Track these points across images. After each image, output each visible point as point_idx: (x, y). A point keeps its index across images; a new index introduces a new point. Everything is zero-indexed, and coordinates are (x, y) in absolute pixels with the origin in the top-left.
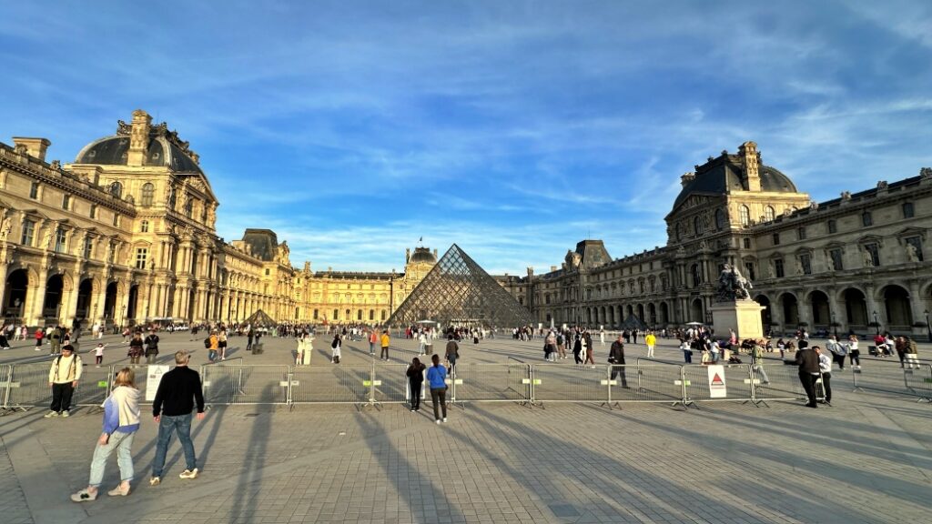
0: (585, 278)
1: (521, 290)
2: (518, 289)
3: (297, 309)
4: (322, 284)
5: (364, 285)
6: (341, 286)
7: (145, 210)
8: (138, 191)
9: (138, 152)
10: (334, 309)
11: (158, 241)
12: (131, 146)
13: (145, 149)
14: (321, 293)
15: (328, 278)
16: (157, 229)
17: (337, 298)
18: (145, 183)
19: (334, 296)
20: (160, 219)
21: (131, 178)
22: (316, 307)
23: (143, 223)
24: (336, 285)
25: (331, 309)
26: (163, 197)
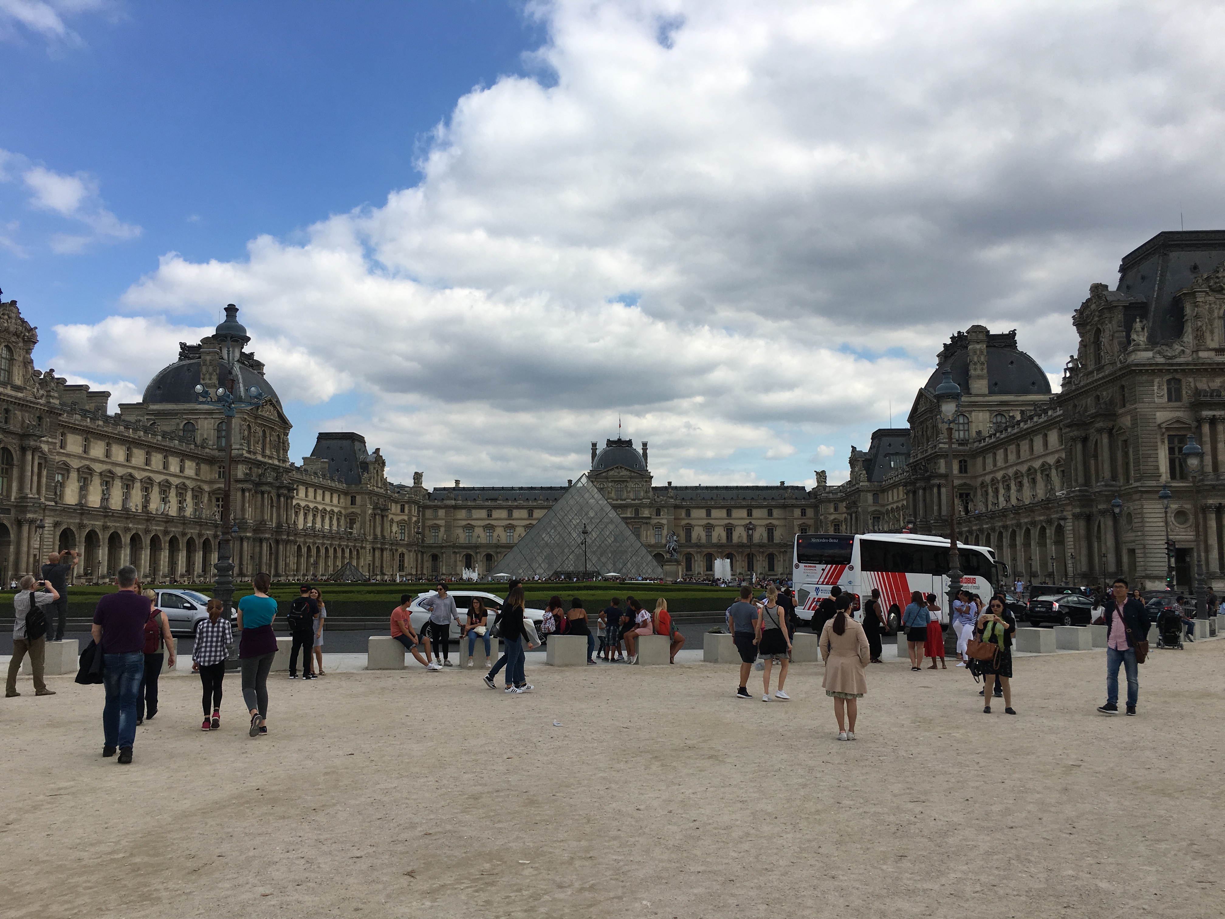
0: (870, 497)
1: (803, 513)
2: (797, 512)
3: (402, 555)
4: (444, 511)
5: (515, 511)
6: (476, 514)
7: (221, 454)
8: (212, 431)
9: (210, 387)
10: (465, 553)
11: (237, 488)
12: (201, 380)
13: (217, 382)
14: (441, 526)
15: (453, 499)
16: (234, 475)
17: (470, 534)
18: (219, 422)
19: (464, 530)
20: (237, 463)
21: (204, 417)
22: (435, 551)
23: (219, 468)
24: (468, 511)
25: (460, 554)
26: (239, 438)
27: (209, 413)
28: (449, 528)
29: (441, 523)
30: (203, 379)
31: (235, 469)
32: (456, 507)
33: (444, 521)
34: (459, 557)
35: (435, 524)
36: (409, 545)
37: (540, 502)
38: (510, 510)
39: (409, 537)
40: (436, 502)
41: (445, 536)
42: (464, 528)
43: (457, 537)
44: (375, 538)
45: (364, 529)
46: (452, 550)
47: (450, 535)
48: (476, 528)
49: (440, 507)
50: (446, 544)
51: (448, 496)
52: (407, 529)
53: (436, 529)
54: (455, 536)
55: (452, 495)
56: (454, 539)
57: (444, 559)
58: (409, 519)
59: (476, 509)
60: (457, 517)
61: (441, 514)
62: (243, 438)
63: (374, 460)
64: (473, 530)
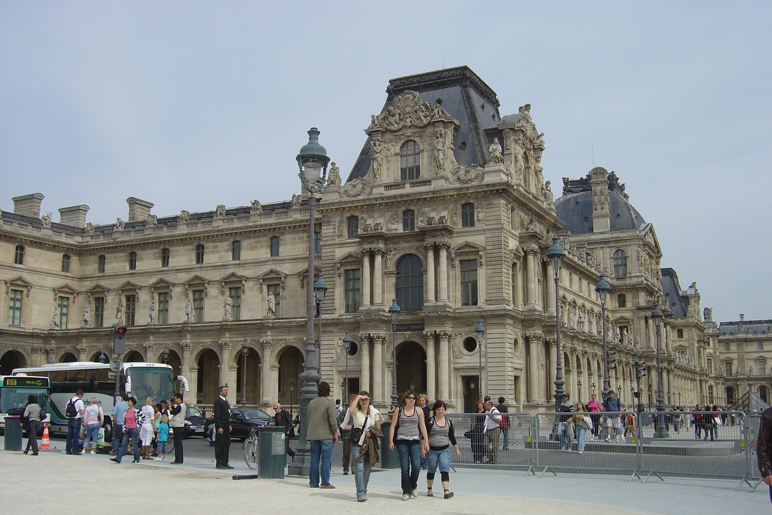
4: (736, 344)
6: (767, 347)
7: (620, 282)
8: (609, 261)
9: (603, 216)
10: (759, 385)
11: (640, 316)
12: (594, 210)
13: (608, 212)
14: (734, 359)
15: (743, 333)
16: (636, 303)
17: (763, 366)
18: (615, 250)
19: (756, 363)
20: (638, 291)
21: (600, 246)
22: (730, 384)
23: (619, 296)
24: (759, 344)
25: (755, 386)
26: (638, 265)
27: (606, 242)
28: (741, 360)
29: (734, 356)
30: (596, 209)
31: (636, 296)
32: (746, 341)
33: (737, 355)
34: (754, 389)
35: (728, 357)
36: (716, 378)
39: (715, 370)
40: (728, 337)
41: (739, 368)
42: (756, 361)
43: (750, 369)
44: (702, 370)
45: (694, 361)
46: (746, 383)
47: (743, 368)
48: (768, 361)
49: (732, 341)
50: (741, 377)
51: (739, 330)
52: (713, 363)
53: (729, 363)
54: (749, 369)
55: (742, 328)
56: (747, 372)
57: (740, 391)
58: (715, 352)
59: (768, 341)
60: (749, 350)
61: (733, 347)
62: (641, 265)
63: (694, 293)
64: (766, 363)
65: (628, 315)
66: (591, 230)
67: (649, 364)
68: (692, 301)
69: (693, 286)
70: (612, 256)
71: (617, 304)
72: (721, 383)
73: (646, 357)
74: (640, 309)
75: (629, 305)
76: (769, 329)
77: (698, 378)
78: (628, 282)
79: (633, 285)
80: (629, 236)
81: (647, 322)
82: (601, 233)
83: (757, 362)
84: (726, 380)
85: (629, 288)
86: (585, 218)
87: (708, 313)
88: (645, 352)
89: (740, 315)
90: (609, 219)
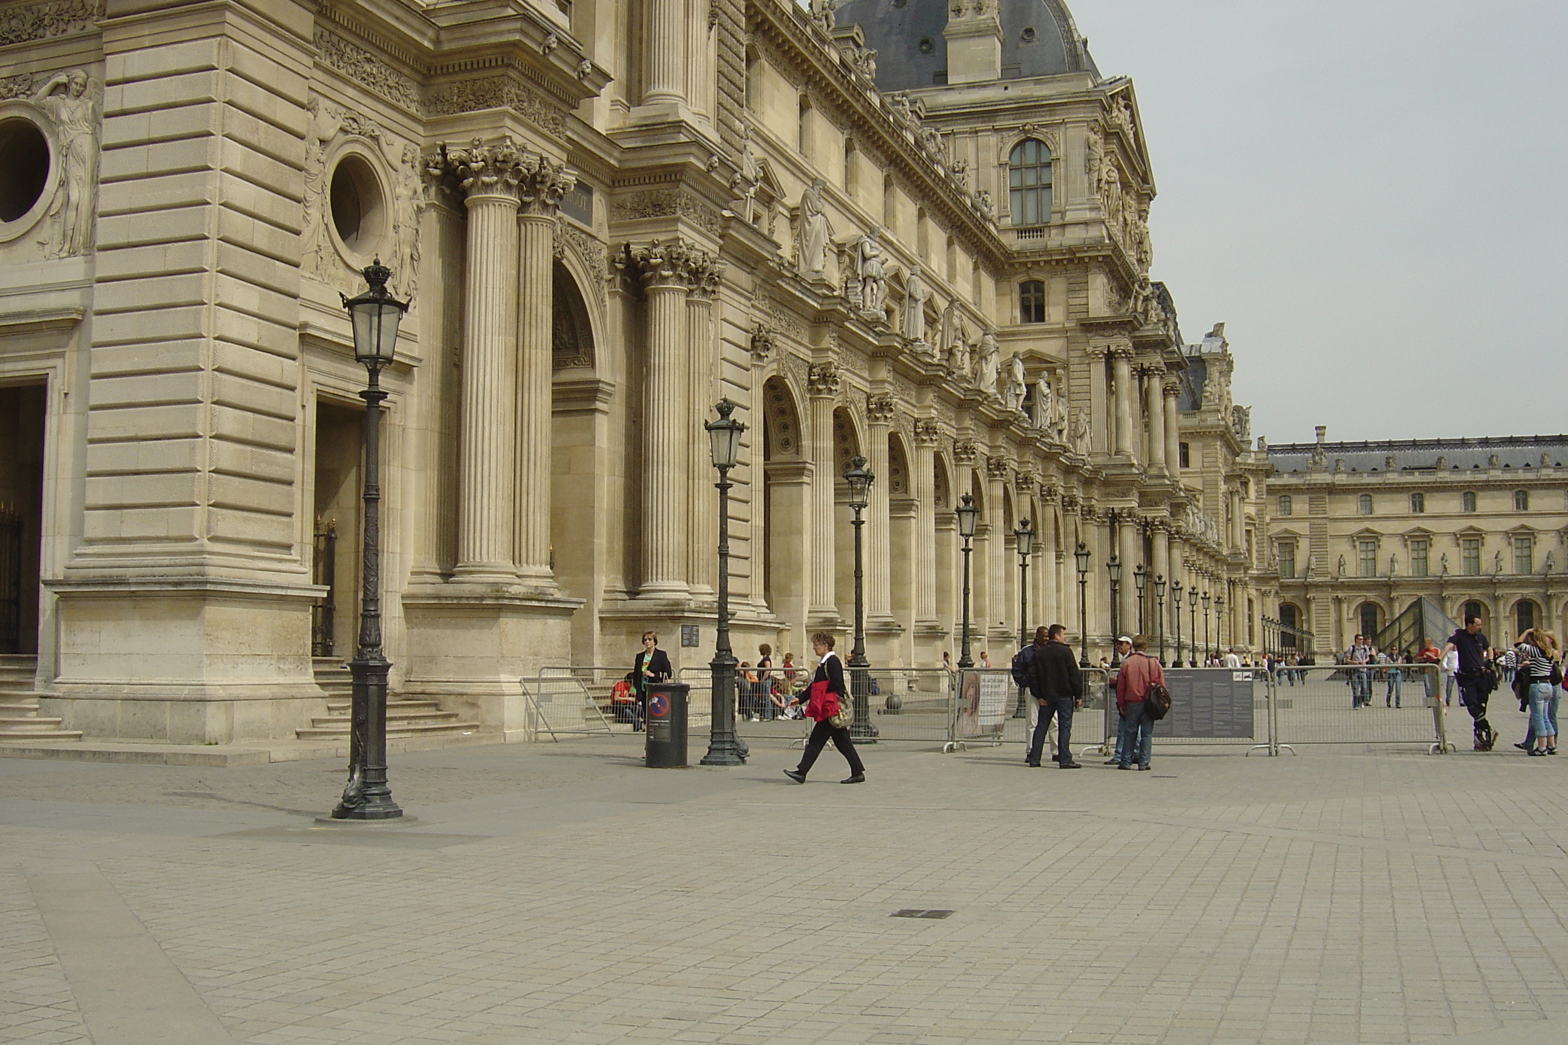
4: (1306, 498)
5: (1480, 494)
6: (1383, 506)
7: (1028, 243)
8: (994, 173)
9: (979, 33)
10: (1361, 600)
11: (1089, 349)
12: (951, 15)
13: (998, 21)
14: (1300, 536)
15: (1326, 470)
16: (1078, 309)
17: (1370, 555)
18: (1016, 140)
19: (1354, 546)
20: (1087, 270)
21: (967, 128)
22: (1289, 596)
23: (1024, 288)
24: (1363, 498)
25: (1350, 603)
26: (1087, 185)
27: (986, 114)
28: (1319, 539)
29: (1301, 528)
30: (958, 11)
31: (1078, 287)
32: (1332, 490)
33: (1307, 524)
34: (1349, 611)
35: (1286, 531)
36: (1260, 579)
37: (1544, 471)
38: (1469, 493)
39: (1260, 559)
40: (1286, 480)
41: (1313, 559)
42: (1354, 541)
43: (1340, 562)
44: (1235, 555)
45: (1218, 530)
46: (1330, 594)
47: (1322, 558)
48: (1384, 540)
49: (1297, 490)
50: (1318, 579)
51: (1315, 463)
52: (1254, 540)
53: (1288, 543)
54: (1336, 560)
55: (1324, 460)
56: (1332, 567)
57: (1313, 615)
58: (1260, 513)
59: (1384, 493)
60: (1338, 515)
61: (1300, 506)
62: (1099, 188)
63: (1220, 351)
64: (1379, 546)
65: (1051, 347)
66: (941, 78)
67: (1117, 506)
68: (1214, 371)
69: (1217, 332)
70: (1005, 158)
71: (1017, 313)
72: (1273, 592)
73: (1106, 483)
74: (1090, 327)
75: (1055, 314)
76: (1388, 463)
77: (1225, 576)
78: (1054, 240)
79: (1071, 250)
80: (1060, 95)
81: (1111, 374)
82: (971, 86)
83: (1357, 543)
84: (1283, 587)
85: (1057, 261)
86: (925, 42)
87: (1240, 420)
88: (1106, 466)
89: (1316, 428)
90: (998, 46)
